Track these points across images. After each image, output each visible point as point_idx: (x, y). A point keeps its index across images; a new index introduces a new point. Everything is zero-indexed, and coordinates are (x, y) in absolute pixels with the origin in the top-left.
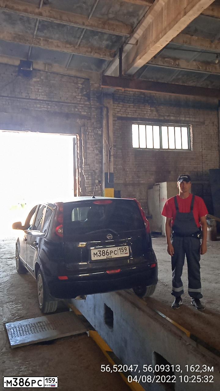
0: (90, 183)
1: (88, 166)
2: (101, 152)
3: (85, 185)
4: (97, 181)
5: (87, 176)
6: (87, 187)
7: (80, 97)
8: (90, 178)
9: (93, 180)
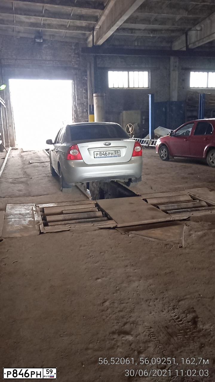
0: (81, 111)
1: (79, 101)
2: (87, 91)
3: (78, 113)
4: (85, 110)
5: (79, 107)
6: (79, 114)
7: (73, 55)
8: (81, 108)
9: (83, 110)
